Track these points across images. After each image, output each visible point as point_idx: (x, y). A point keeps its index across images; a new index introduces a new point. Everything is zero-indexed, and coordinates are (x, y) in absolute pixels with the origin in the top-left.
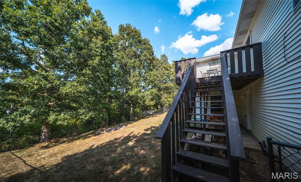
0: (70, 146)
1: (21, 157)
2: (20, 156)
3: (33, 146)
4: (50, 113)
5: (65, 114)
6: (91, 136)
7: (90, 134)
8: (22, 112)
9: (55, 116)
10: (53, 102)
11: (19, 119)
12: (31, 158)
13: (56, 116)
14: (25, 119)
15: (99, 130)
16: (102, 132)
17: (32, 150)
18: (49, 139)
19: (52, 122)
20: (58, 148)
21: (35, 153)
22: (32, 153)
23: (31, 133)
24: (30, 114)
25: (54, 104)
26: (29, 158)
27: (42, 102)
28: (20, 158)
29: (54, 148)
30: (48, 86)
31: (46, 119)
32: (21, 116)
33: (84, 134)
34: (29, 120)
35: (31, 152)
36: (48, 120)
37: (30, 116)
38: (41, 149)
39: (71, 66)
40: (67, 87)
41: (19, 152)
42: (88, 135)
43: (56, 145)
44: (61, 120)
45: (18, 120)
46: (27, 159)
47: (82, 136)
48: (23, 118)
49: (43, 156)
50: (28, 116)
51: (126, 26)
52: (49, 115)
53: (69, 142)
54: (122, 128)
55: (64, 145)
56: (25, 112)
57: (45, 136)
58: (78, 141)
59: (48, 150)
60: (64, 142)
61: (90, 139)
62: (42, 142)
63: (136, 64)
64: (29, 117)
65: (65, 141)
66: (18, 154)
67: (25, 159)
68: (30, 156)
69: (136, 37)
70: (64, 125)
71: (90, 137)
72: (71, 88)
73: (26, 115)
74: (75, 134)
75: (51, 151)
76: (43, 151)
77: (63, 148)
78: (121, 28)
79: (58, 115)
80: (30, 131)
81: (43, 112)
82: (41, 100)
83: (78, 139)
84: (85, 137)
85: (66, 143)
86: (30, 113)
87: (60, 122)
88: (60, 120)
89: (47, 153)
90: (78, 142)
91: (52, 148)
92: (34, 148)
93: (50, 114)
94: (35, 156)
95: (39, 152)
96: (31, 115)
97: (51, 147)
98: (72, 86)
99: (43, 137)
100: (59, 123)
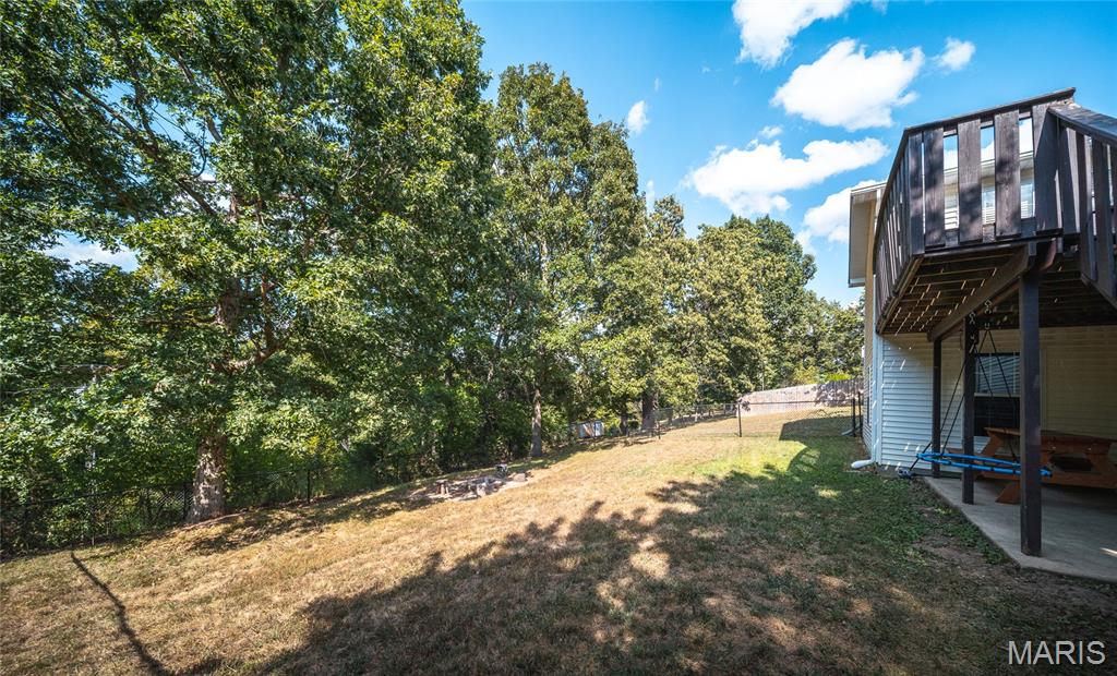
0: (315, 546)
1: (109, 583)
2: (103, 579)
3: (159, 535)
4: (236, 397)
5: (295, 408)
6: (394, 511)
7: (385, 498)
8: (122, 382)
9: (257, 413)
10: (247, 358)
11: (104, 411)
12: (147, 590)
13: (260, 411)
14: (131, 415)
15: (419, 487)
16: (432, 496)
17: (155, 551)
18: (227, 508)
19: (242, 438)
20: (265, 555)
21: (169, 569)
22: (157, 567)
23: (157, 480)
24: (154, 396)
25: (250, 365)
26: (140, 591)
27: (205, 347)
28: (105, 587)
29: (245, 551)
30: (235, 266)
31: (220, 422)
32: (115, 400)
33: (358, 499)
34: (147, 419)
35: (151, 564)
36: (225, 428)
37: (154, 404)
38: (193, 553)
39: (332, 188)
40: (314, 279)
41: (105, 557)
42: (377, 501)
43: (255, 539)
44: (278, 431)
45: (101, 419)
46: (132, 595)
47: (353, 508)
48: (122, 411)
49: (201, 590)
50: (145, 401)
51: (529, 74)
52: (233, 408)
53: (306, 527)
54: (510, 485)
55: (287, 540)
56: (135, 386)
57: (208, 494)
58: (342, 525)
59: (221, 557)
60: (285, 526)
61: (391, 520)
62: (196, 521)
63: (573, 221)
64: (148, 406)
65: (290, 522)
66: (98, 570)
67: (122, 596)
68: (144, 581)
69: (573, 113)
70: (292, 451)
71: (389, 513)
72: (332, 284)
73: (137, 396)
74: (322, 496)
75: (233, 567)
76: (200, 560)
77: (285, 555)
78: (512, 79)
79: (268, 408)
80: (152, 471)
81: (207, 394)
82: (199, 340)
83: (342, 516)
84: (369, 513)
85: (293, 532)
86: (156, 390)
87: (277, 441)
88: (275, 428)
89: (217, 574)
90: (343, 533)
91: (239, 553)
92: (163, 545)
93: (236, 402)
94: (165, 583)
95: (183, 564)
96: (159, 399)
97: (233, 546)
98: (338, 275)
99: (204, 501)
100: (271, 442)
